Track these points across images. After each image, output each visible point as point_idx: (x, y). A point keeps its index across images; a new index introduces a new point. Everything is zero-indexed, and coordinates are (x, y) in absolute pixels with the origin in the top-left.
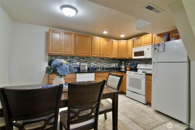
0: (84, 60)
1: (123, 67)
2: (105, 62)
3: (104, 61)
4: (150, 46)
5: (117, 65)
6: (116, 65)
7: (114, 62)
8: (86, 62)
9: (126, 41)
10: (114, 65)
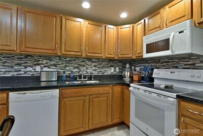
0: (52, 63)
1: (127, 74)
2: (95, 66)
3: (94, 64)
4: (188, 22)
5: (117, 70)
6: (115, 71)
7: (112, 66)
8: (55, 65)
9: (131, 26)
10: (111, 71)
